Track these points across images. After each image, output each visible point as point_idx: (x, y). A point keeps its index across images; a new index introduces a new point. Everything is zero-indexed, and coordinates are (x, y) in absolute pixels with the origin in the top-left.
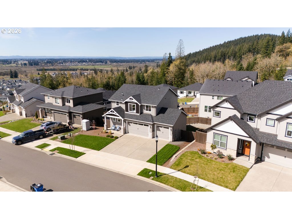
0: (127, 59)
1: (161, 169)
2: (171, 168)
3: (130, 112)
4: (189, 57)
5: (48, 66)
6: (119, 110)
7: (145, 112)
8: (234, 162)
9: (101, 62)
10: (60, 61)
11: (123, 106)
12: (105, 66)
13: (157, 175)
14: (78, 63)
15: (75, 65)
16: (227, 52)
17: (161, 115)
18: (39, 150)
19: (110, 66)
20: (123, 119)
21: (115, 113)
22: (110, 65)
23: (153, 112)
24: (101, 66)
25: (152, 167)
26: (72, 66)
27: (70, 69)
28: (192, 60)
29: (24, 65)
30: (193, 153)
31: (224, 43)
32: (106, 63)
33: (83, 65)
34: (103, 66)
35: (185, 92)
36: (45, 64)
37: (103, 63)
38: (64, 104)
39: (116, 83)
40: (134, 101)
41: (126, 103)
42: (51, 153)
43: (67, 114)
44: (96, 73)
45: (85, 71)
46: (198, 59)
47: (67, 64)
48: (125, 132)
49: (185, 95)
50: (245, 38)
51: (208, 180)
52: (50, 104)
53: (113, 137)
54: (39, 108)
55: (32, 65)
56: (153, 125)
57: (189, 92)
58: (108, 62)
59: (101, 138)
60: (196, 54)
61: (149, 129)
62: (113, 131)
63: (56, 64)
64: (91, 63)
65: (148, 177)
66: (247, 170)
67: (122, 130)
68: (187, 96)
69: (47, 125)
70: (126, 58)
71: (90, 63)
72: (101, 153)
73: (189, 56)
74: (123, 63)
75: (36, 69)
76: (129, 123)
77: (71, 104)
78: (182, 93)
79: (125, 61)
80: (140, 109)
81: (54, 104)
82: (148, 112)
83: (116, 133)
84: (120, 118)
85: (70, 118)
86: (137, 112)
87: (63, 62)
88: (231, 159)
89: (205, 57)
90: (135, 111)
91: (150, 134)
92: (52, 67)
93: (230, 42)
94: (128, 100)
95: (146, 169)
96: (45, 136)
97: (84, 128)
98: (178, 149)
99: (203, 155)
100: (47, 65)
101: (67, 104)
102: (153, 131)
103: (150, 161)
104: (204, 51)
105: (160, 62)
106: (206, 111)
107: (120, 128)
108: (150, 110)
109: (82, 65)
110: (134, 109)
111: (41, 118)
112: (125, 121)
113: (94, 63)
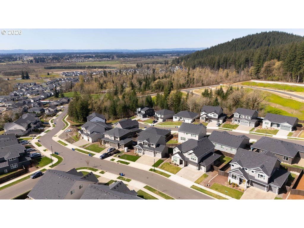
0: (134, 51)
1: (156, 169)
2: (159, 168)
3: (145, 146)
4: (196, 56)
5: (54, 63)
6: (140, 145)
7: (151, 146)
8: (179, 166)
9: (108, 57)
10: (66, 57)
11: (143, 143)
12: (112, 62)
13: (155, 171)
14: (85, 58)
15: (81, 61)
16: (228, 59)
17: (157, 148)
18: (112, 161)
19: (117, 62)
20: (142, 149)
21: (139, 146)
22: (117, 60)
23: (154, 146)
24: (108, 62)
25: (153, 168)
26: (79, 62)
27: (77, 67)
28: (199, 61)
29: (30, 62)
30: (167, 163)
31: (232, 41)
32: (113, 58)
33: (90, 61)
34: (110, 62)
35: (178, 117)
36: (51, 61)
37: (110, 58)
38: (115, 139)
39: (131, 105)
40: (147, 142)
41: (144, 142)
42: (117, 163)
43: (117, 144)
44: (105, 75)
45: (92, 69)
46: (204, 61)
47: (73, 60)
48: (143, 154)
49: (178, 119)
50: (253, 35)
51: (169, 172)
52: (108, 139)
53: (139, 156)
54: (102, 140)
55: (38, 62)
56: (154, 152)
57: (180, 118)
58: (115, 57)
59: (134, 156)
60: (203, 53)
61: (153, 153)
62: (138, 153)
63: (62, 61)
64: (98, 58)
65: (152, 171)
66: (181, 169)
67: (142, 153)
68: (179, 120)
69: (110, 150)
70: (132, 50)
71: (96, 59)
72: (135, 163)
73: (197, 54)
74: (130, 58)
75: (44, 67)
76: (145, 150)
77: (118, 139)
78: (176, 118)
79: (133, 56)
80: (149, 145)
81: (110, 138)
82: (152, 146)
83: (140, 154)
84: (141, 148)
85: (118, 146)
86: (148, 146)
87: (69, 57)
88: (178, 165)
89: (210, 60)
90: (147, 145)
91: (153, 155)
92: (58, 65)
93: (237, 40)
94: (144, 141)
95: (151, 169)
96: (111, 155)
97: (126, 151)
98: (163, 161)
99: (170, 164)
100: (53, 61)
101: (116, 139)
102: (154, 154)
103: (153, 166)
104: (211, 49)
105: (168, 56)
106: (181, 139)
107: (141, 152)
108: (153, 145)
109: (88, 61)
110: (147, 144)
111: (103, 145)
112: (143, 149)
113: (101, 58)
